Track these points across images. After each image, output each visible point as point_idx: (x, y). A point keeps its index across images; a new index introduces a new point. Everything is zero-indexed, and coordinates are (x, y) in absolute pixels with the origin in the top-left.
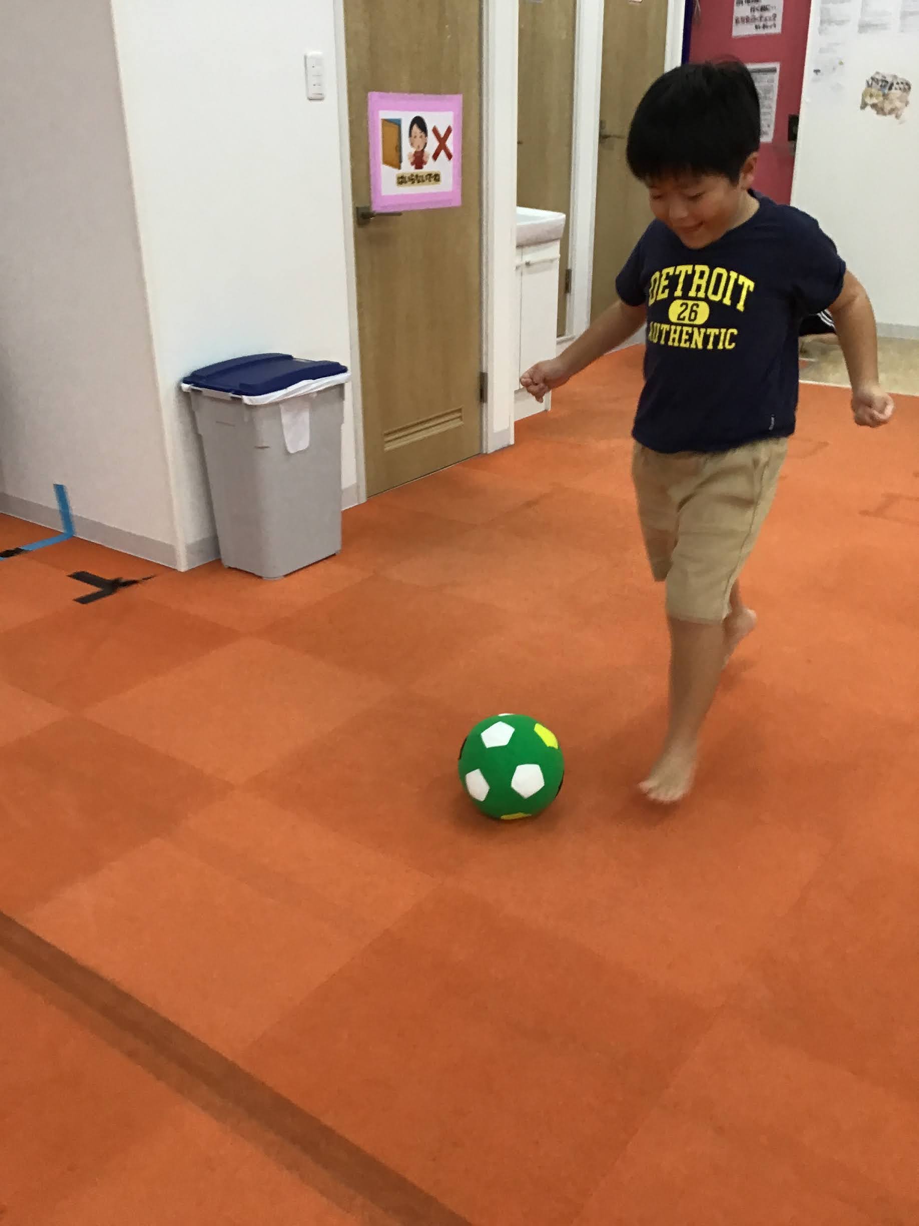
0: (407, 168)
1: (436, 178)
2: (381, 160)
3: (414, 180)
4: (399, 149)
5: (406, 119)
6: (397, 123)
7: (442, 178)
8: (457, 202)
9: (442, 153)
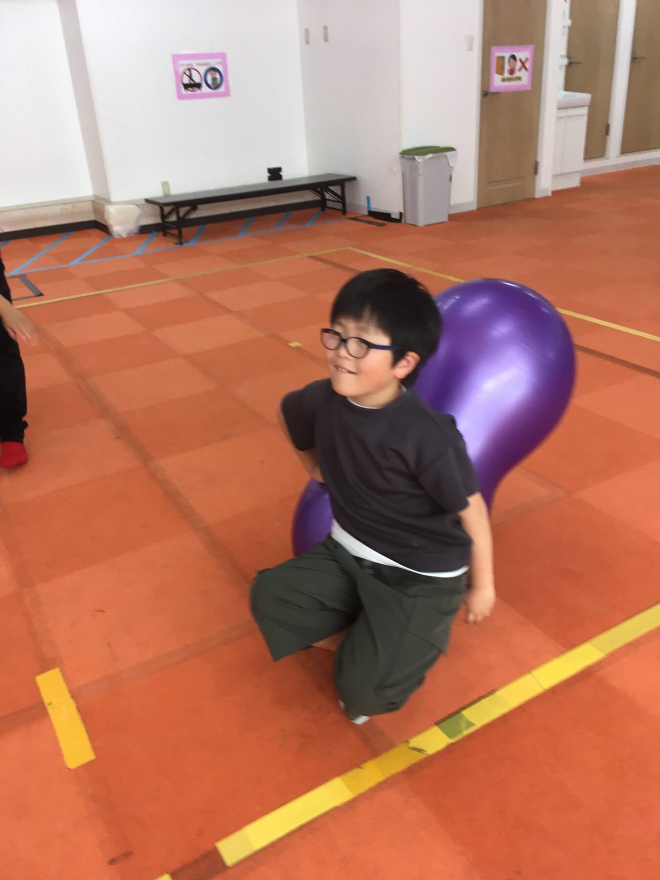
0: (507, 75)
1: (519, 79)
2: (495, 72)
3: (509, 80)
4: (503, 67)
5: (507, 55)
6: (503, 58)
7: (523, 79)
8: (529, 88)
9: (523, 69)
